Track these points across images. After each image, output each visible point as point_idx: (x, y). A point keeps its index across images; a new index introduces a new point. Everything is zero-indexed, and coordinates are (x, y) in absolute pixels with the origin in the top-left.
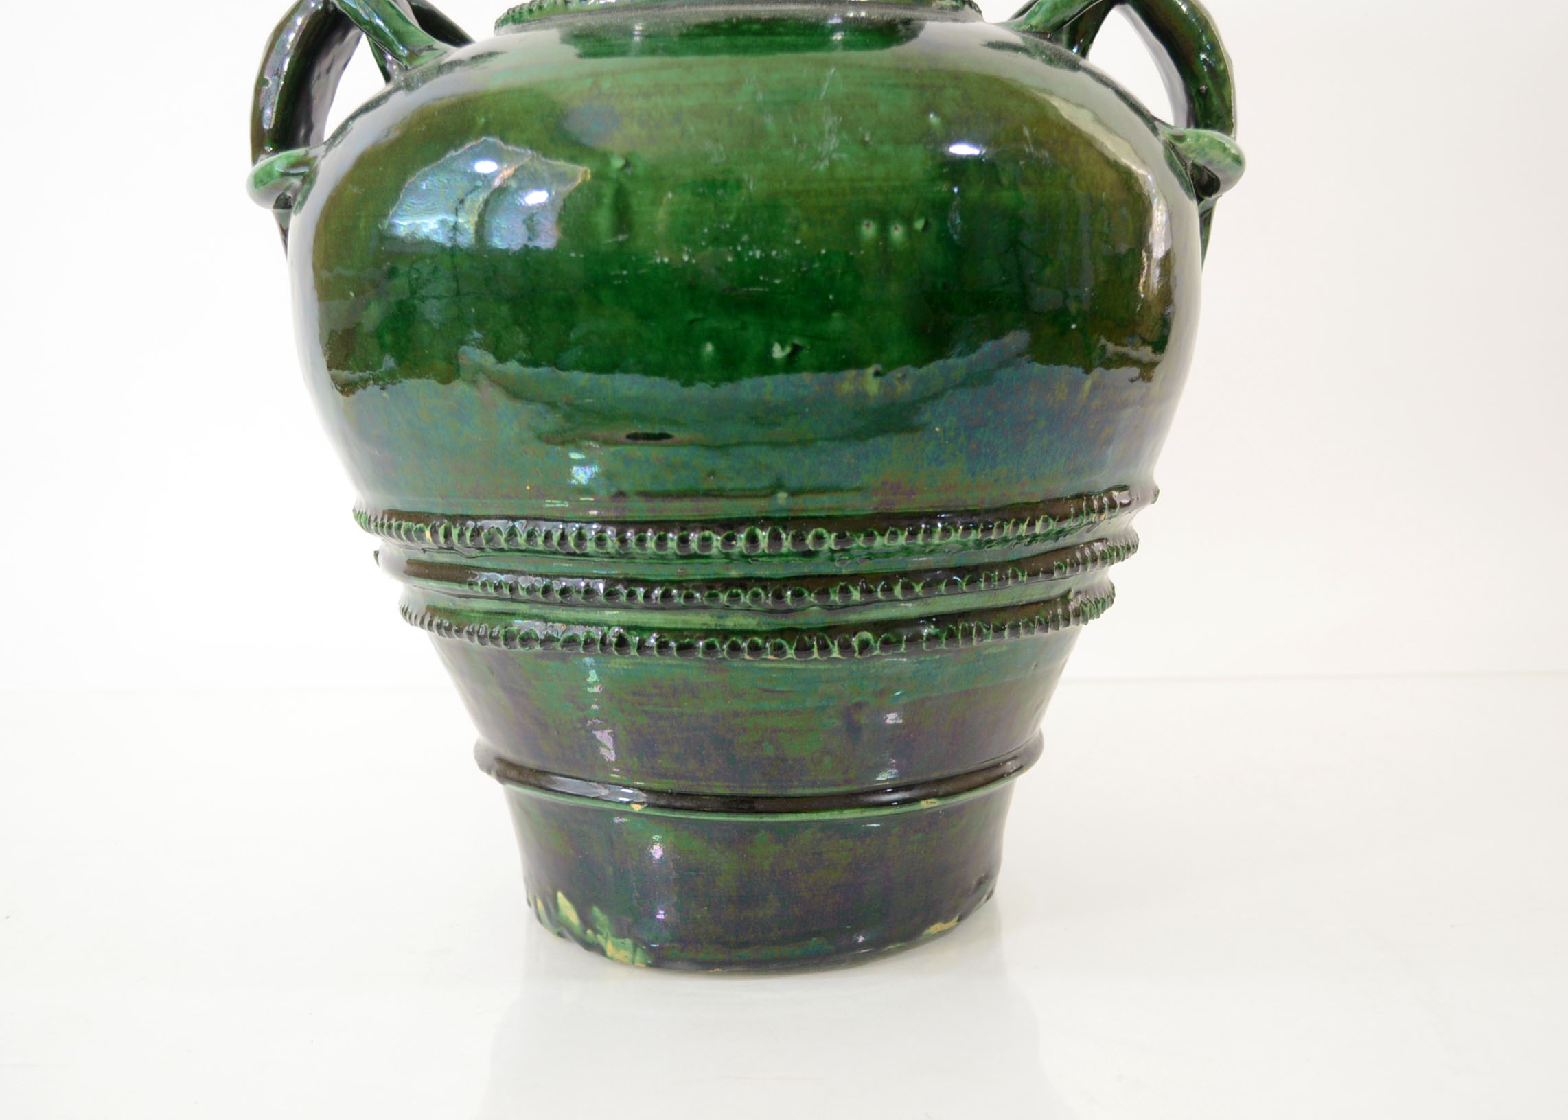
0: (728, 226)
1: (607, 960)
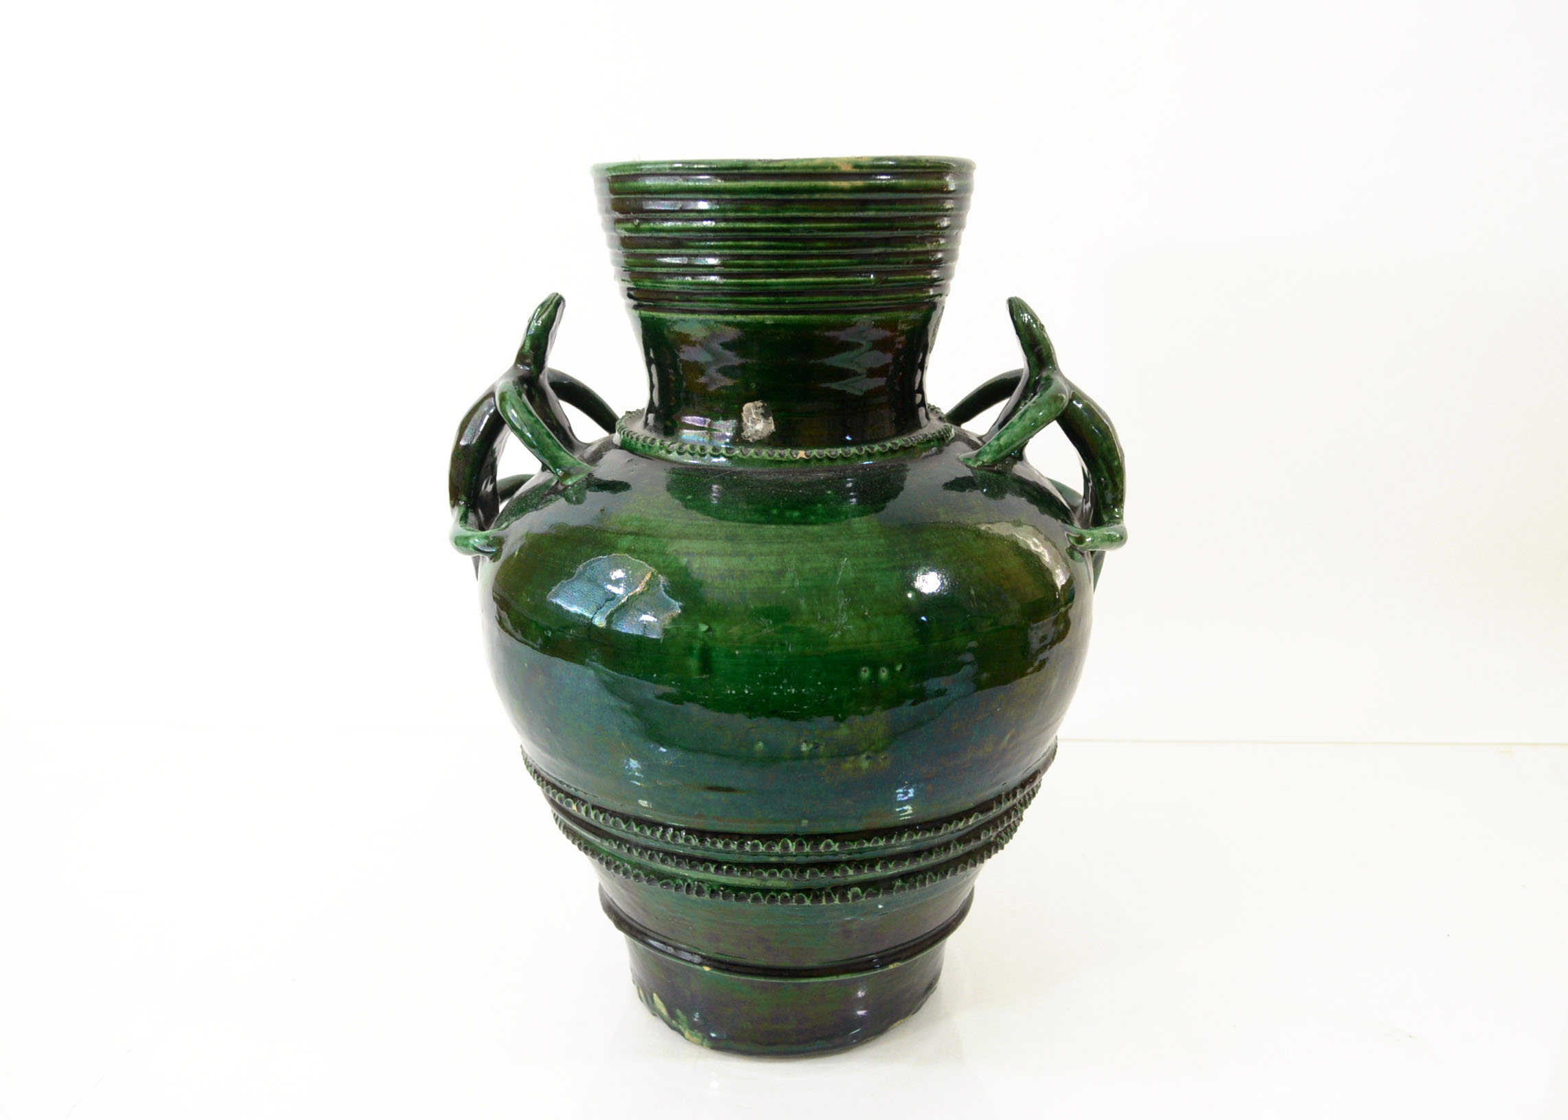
0: (774, 673)
1: (684, 1039)
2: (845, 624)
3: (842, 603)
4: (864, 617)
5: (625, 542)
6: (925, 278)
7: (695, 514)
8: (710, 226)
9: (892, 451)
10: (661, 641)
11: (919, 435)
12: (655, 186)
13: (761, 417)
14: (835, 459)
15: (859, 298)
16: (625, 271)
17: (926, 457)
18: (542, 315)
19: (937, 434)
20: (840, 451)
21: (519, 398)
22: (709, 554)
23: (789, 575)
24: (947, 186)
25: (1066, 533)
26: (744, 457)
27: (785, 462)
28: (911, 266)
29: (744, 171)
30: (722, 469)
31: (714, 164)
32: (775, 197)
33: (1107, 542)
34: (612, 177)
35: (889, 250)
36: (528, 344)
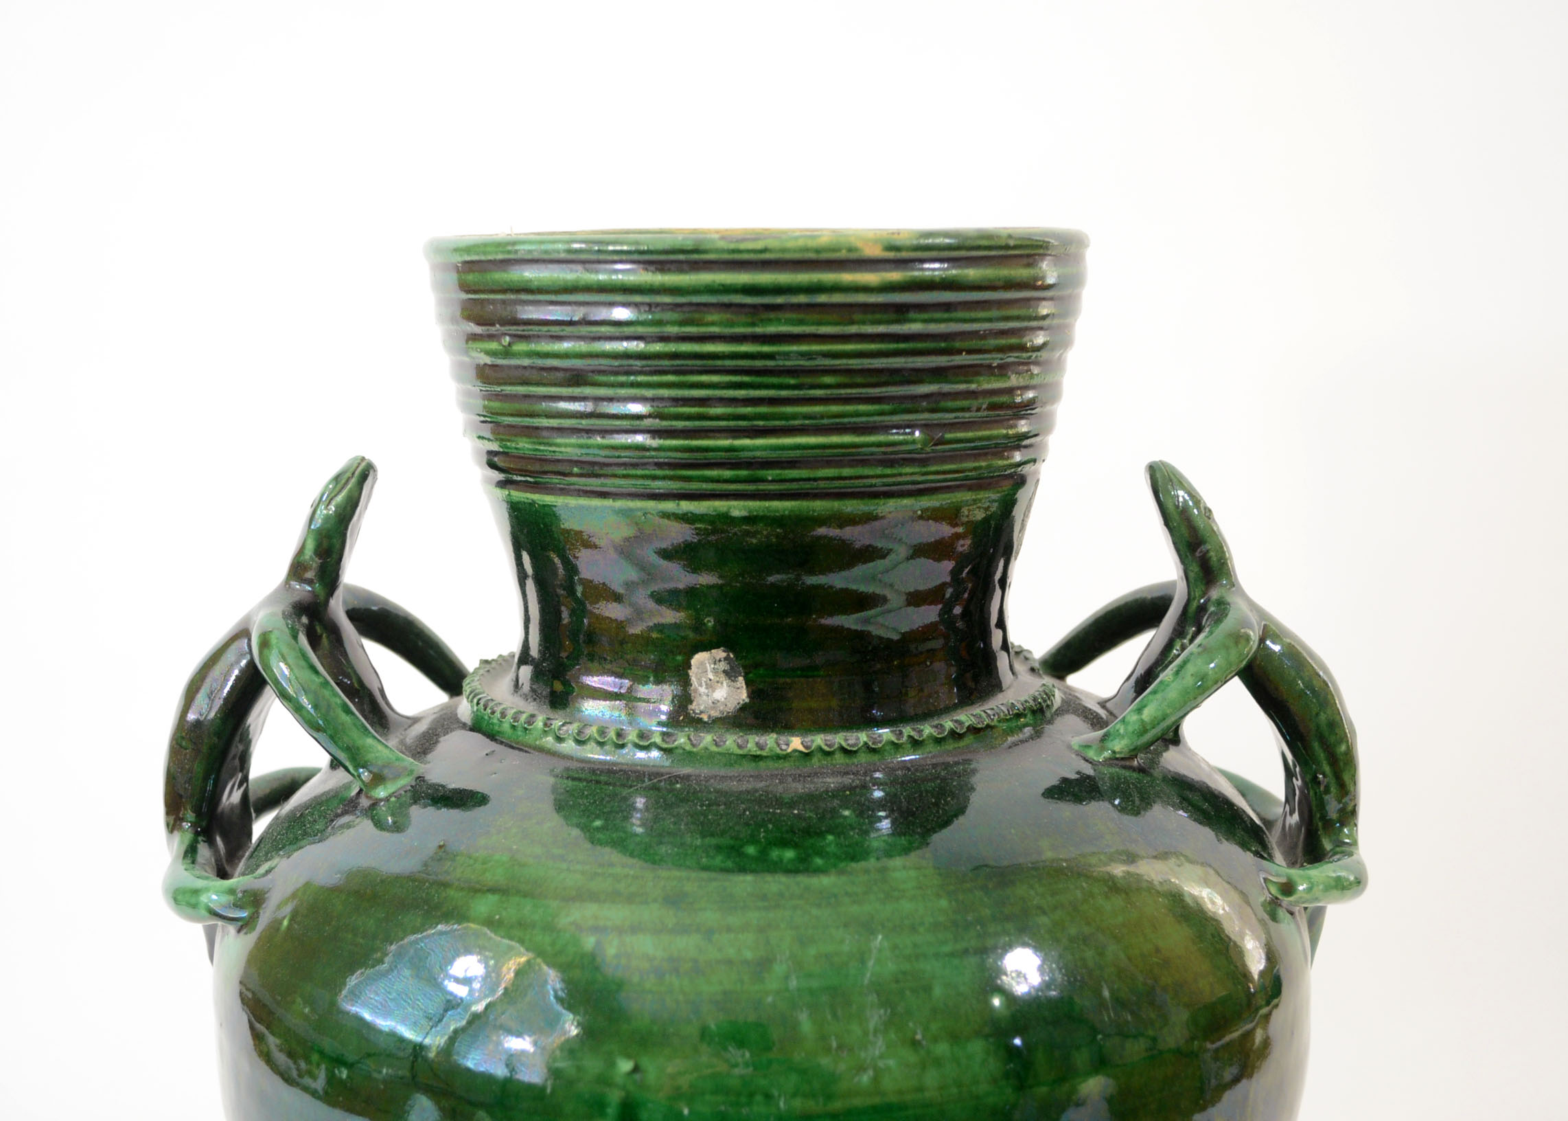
2: (881, 1057)
3: (875, 1018)
4: (915, 1044)
5: (484, 905)
6: (1007, 434)
7: (610, 855)
8: (635, 348)
9: (954, 735)
10: (549, 1091)
11: (998, 704)
12: (539, 280)
13: (722, 677)
14: (855, 752)
15: (895, 471)
16: (483, 422)
17: (1015, 744)
18: (336, 496)
19: (1032, 703)
20: (863, 737)
21: (293, 642)
22: (635, 929)
23: (779, 969)
24: (1043, 278)
25: (1262, 875)
26: (695, 750)
27: (766, 757)
28: (985, 413)
29: (695, 257)
30: (654, 770)
31: (643, 244)
32: (749, 300)
33: (1335, 891)
34: (466, 263)
35: (946, 388)
36: (310, 546)
